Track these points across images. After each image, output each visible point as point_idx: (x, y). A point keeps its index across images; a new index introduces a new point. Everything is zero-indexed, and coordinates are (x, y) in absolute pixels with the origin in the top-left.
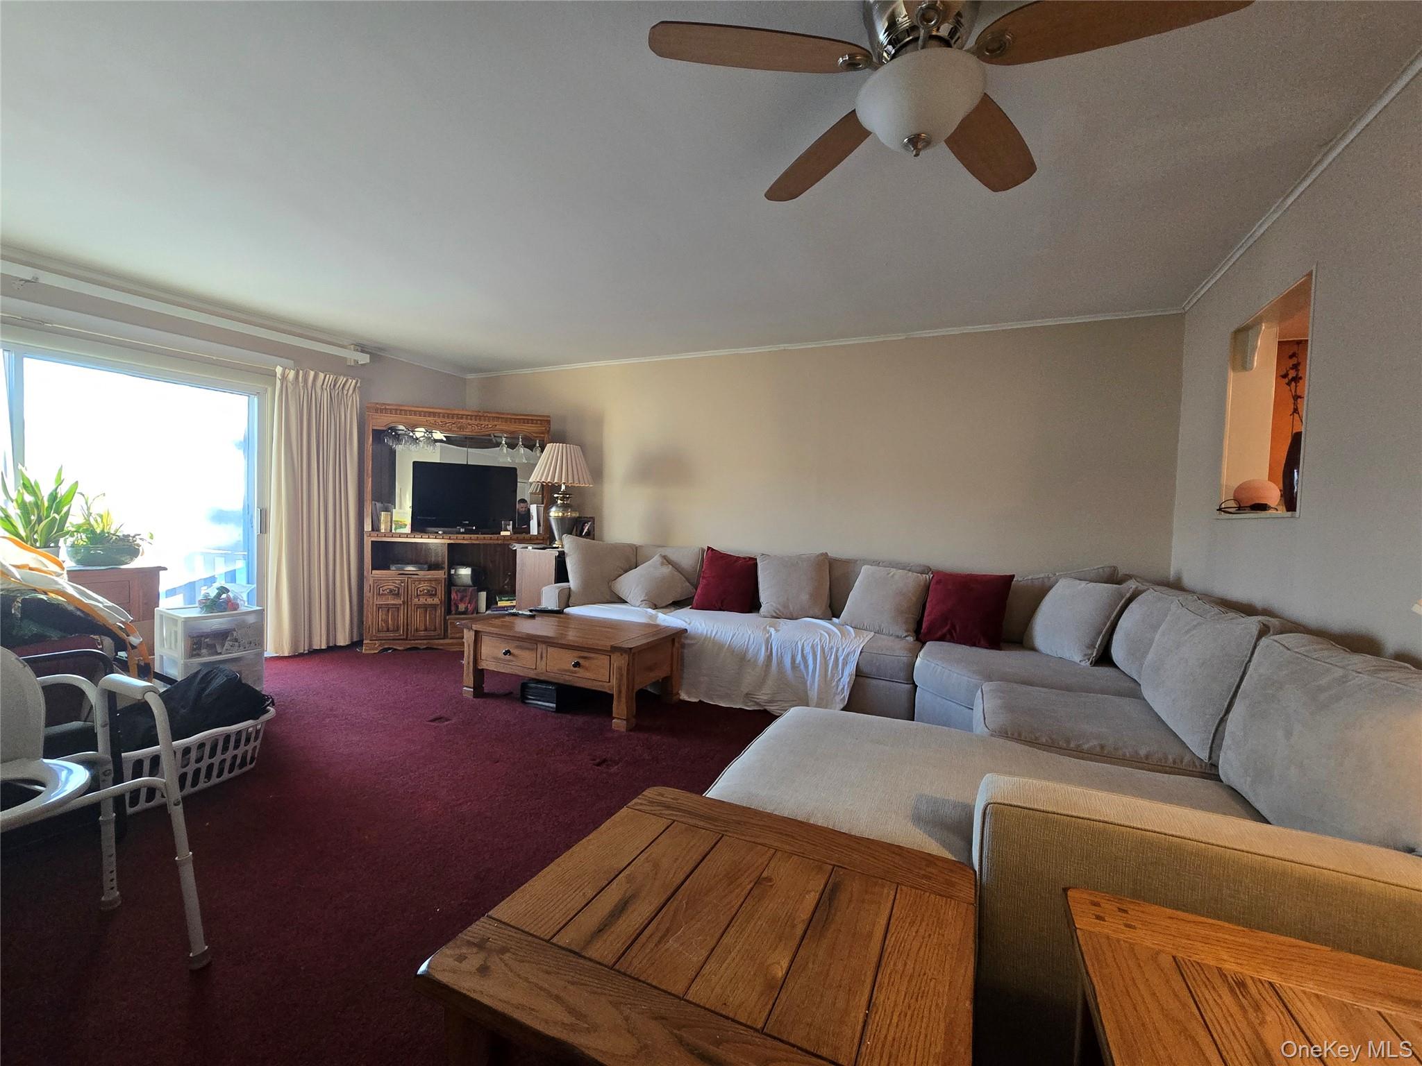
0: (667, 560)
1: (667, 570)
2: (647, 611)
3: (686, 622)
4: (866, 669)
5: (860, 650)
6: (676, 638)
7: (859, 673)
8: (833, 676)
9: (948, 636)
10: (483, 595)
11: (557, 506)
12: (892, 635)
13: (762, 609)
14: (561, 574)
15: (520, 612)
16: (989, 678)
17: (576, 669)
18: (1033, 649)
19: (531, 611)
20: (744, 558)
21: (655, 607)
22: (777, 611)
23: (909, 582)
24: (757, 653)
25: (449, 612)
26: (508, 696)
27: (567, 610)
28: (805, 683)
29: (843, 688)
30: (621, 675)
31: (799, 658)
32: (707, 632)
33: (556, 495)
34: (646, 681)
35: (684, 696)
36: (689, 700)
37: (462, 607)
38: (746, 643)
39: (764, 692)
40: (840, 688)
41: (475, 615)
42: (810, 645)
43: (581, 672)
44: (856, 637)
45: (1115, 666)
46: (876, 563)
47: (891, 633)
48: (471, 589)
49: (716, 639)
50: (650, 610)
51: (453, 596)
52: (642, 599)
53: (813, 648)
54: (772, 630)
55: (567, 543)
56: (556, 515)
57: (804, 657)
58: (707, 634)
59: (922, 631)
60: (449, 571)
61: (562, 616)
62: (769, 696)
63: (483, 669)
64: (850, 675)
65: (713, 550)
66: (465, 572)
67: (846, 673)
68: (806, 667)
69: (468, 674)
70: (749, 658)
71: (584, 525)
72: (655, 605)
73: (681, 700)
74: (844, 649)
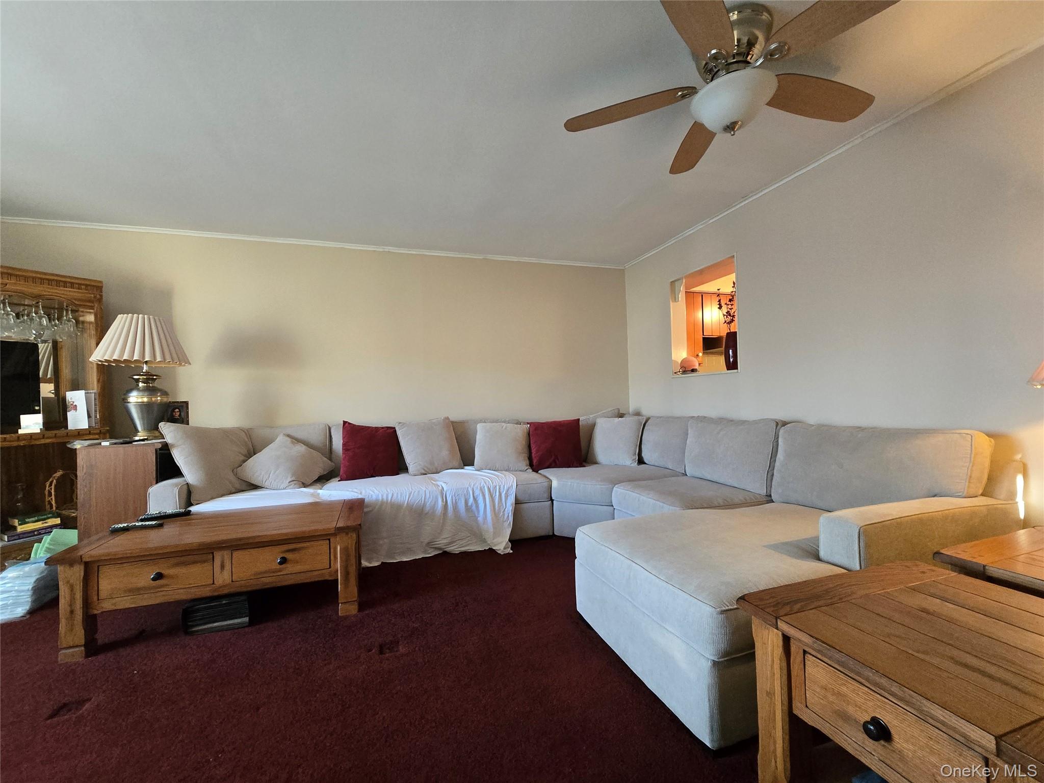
1: (301, 448)
4: (520, 498)
5: (515, 486)
7: (518, 502)
8: (499, 507)
11: (137, 390)
12: (517, 471)
14: (169, 469)
17: (283, 566)
18: (595, 463)
19: (145, 520)
20: (383, 428)
21: (306, 485)
22: (426, 469)
24: (435, 505)
26: (171, 632)
27: (193, 509)
28: (478, 521)
29: (508, 516)
31: (471, 500)
32: (382, 496)
36: (371, 565)
38: (423, 499)
39: (443, 537)
40: (506, 517)
42: (479, 488)
43: (290, 568)
45: (645, 463)
46: (489, 421)
52: (289, 479)
53: (481, 490)
54: (440, 483)
56: (140, 400)
57: (475, 499)
58: (383, 499)
59: (535, 464)
61: (187, 518)
62: (449, 539)
63: (100, 614)
64: (512, 505)
65: (348, 423)
67: (509, 504)
68: (477, 507)
70: (427, 511)
72: (303, 483)
74: (504, 486)
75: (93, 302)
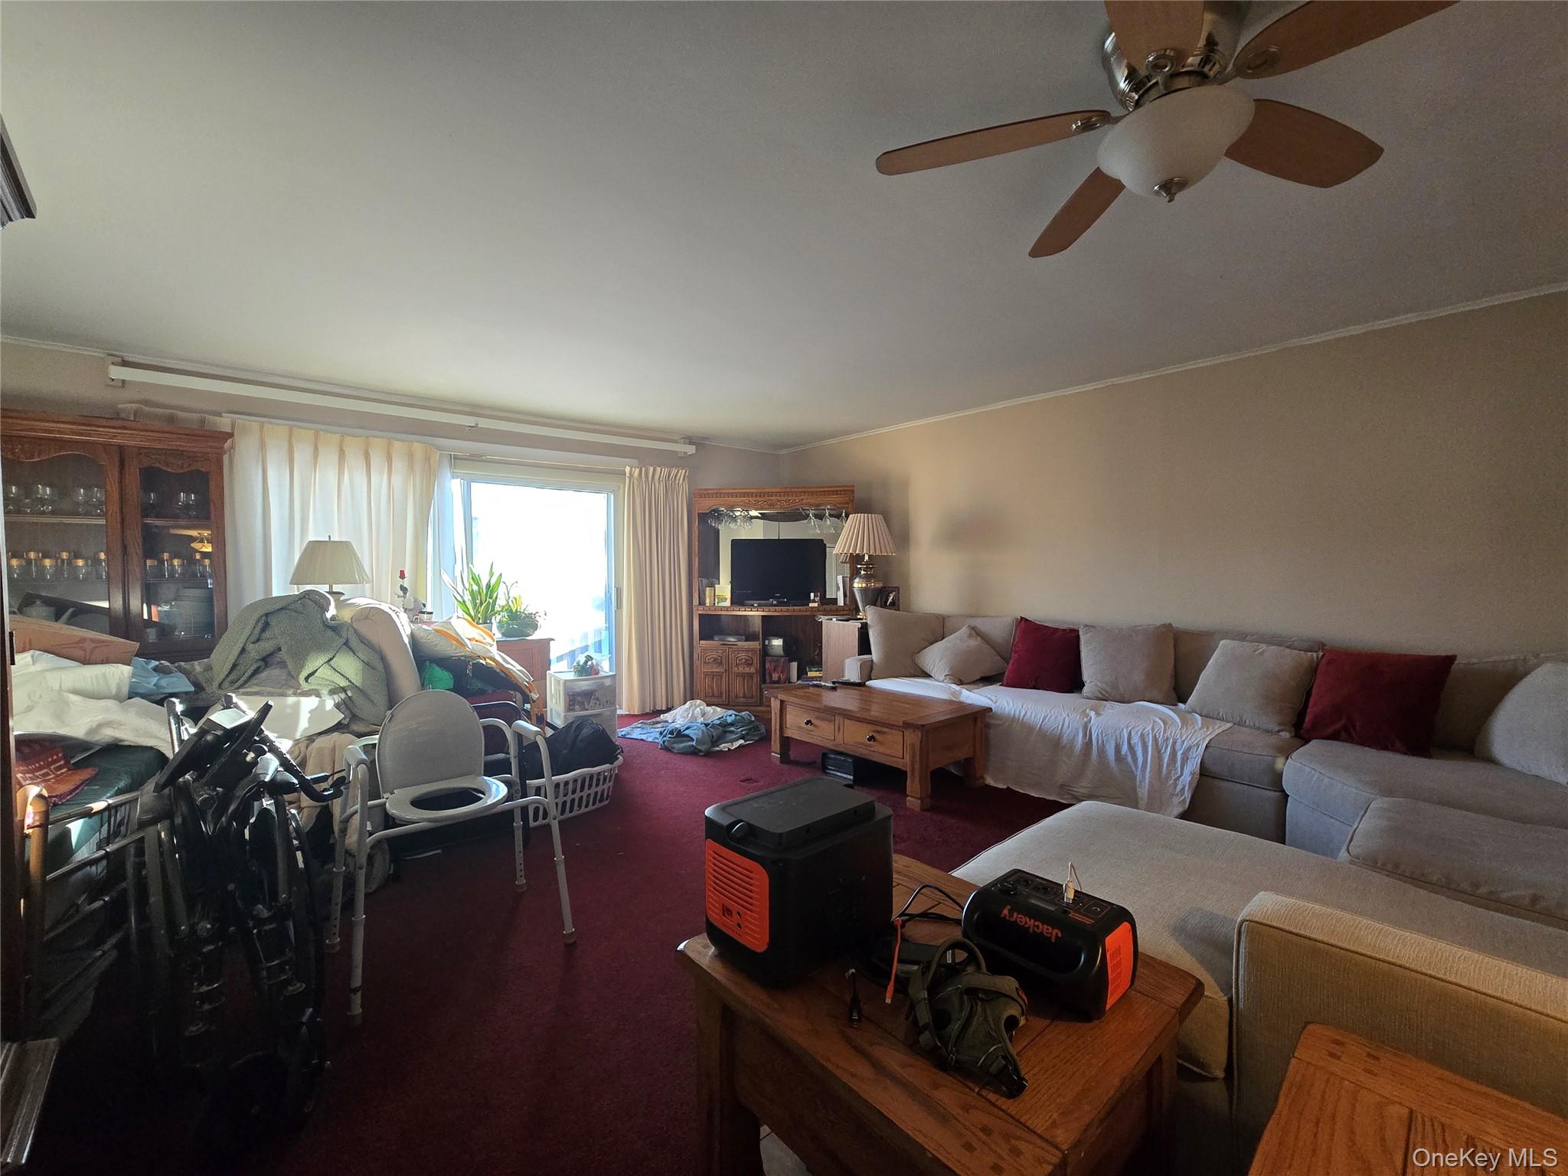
0: (975, 632)
1: (974, 643)
2: (950, 687)
3: (992, 700)
4: (1214, 768)
5: (1205, 745)
6: (980, 717)
7: (1204, 772)
8: (1169, 772)
9: (1343, 734)
10: (794, 665)
11: (860, 577)
12: (1258, 728)
13: (1085, 689)
14: (864, 647)
15: (823, 684)
16: (1389, 792)
17: (871, 742)
18: (1490, 760)
19: (834, 683)
20: (1064, 630)
21: (961, 683)
22: (1103, 693)
23: (1285, 662)
24: (1074, 739)
25: (764, 681)
27: (869, 683)
28: (1133, 778)
29: (1183, 789)
30: (914, 753)
31: (1125, 748)
32: (1015, 711)
33: (859, 566)
34: (941, 760)
35: (990, 781)
36: (995, 785)
37: (775, 677)
38: (1060, 727)
39: (1082, 784)
40: (1179, 788)
41: (787, 684)
42: (1139, 733)
43: (875, 747)
44: (1202, 727)
46: (1241, 636)
47: (1257, 725)
48: (783, 659)
49: (1025, 720)
50: (954, 686)
51: (767, 665)
52: (946, 673)
53: (1142, 737)
54: (1092, 714)
55: (869, 614)
56: (860, 586)
57: (1131, 748)
59: (1304, 725)
60: (764, 643)
61: (863, 689)
62: (1089, 790)
63: (788, 737)
64: (1193, 774)
65: (1026, 620)
66: (777, 642)
67: (1187, 771)
68: (1135, 760)
69: (775, 741)
70: (1064, 744)
71: (888, 596)
72: (961, 681)
73: (987, 785)
74: (1184, 741)
75: (848, 503)
